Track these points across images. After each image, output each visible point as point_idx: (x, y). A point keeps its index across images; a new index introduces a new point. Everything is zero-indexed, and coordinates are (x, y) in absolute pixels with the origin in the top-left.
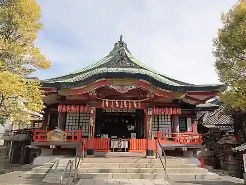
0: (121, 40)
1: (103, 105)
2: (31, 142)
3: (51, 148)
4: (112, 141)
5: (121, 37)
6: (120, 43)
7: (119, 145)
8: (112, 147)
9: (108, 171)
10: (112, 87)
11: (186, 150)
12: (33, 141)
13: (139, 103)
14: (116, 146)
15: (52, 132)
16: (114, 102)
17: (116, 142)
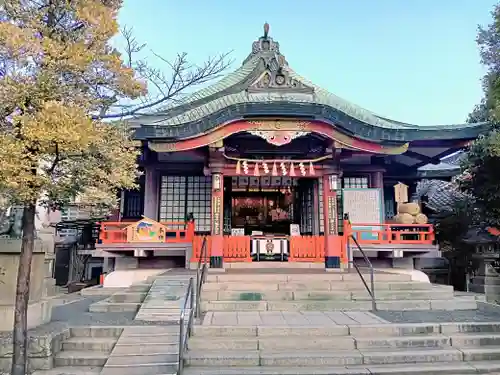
0: (266, 34)
1: (238, 171)
2: (96, 245)
3: (136, 255)
4: (254, 242)
5: (267, 27)
6: (265, 39)
7: (270, 247)
8: (254, 251)
9: (258, 297)
10: (257, 133)
11: (401, 255)
12: (100, 242)
13: (311, 165)
14: (263, 250)
15: (138, 223)
16: (260, 164)
17: (263, 243)
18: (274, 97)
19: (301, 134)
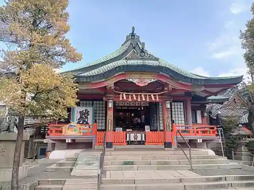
0: (133, 31)
1: (121, 99)
2: (46, 137)
3: (67, 142)
4: (128, 135)
5: (133, 28)
6: (133, 35)
7: (136, 137)
8: (128, 140)
9: (132, 163)
10: (131, 80)
11: (201, 142)
12: (48, 135)
13: (157, 96)
14: (132, 139)
15: (68, 125)
16: (132, 95)
17: (132, 135)
18: (140, 62)
19: (153, 80)
